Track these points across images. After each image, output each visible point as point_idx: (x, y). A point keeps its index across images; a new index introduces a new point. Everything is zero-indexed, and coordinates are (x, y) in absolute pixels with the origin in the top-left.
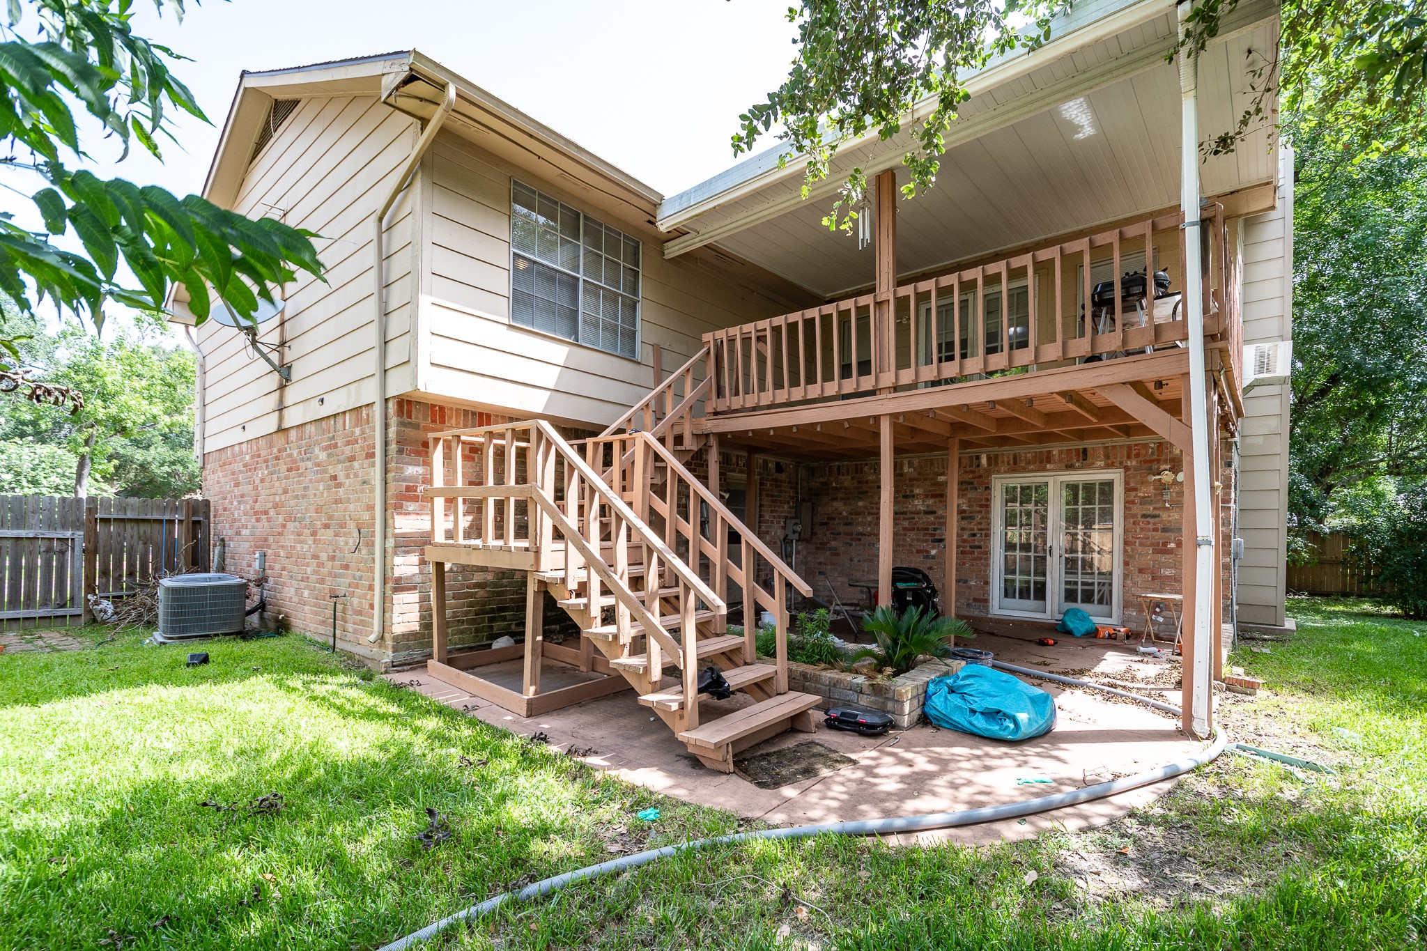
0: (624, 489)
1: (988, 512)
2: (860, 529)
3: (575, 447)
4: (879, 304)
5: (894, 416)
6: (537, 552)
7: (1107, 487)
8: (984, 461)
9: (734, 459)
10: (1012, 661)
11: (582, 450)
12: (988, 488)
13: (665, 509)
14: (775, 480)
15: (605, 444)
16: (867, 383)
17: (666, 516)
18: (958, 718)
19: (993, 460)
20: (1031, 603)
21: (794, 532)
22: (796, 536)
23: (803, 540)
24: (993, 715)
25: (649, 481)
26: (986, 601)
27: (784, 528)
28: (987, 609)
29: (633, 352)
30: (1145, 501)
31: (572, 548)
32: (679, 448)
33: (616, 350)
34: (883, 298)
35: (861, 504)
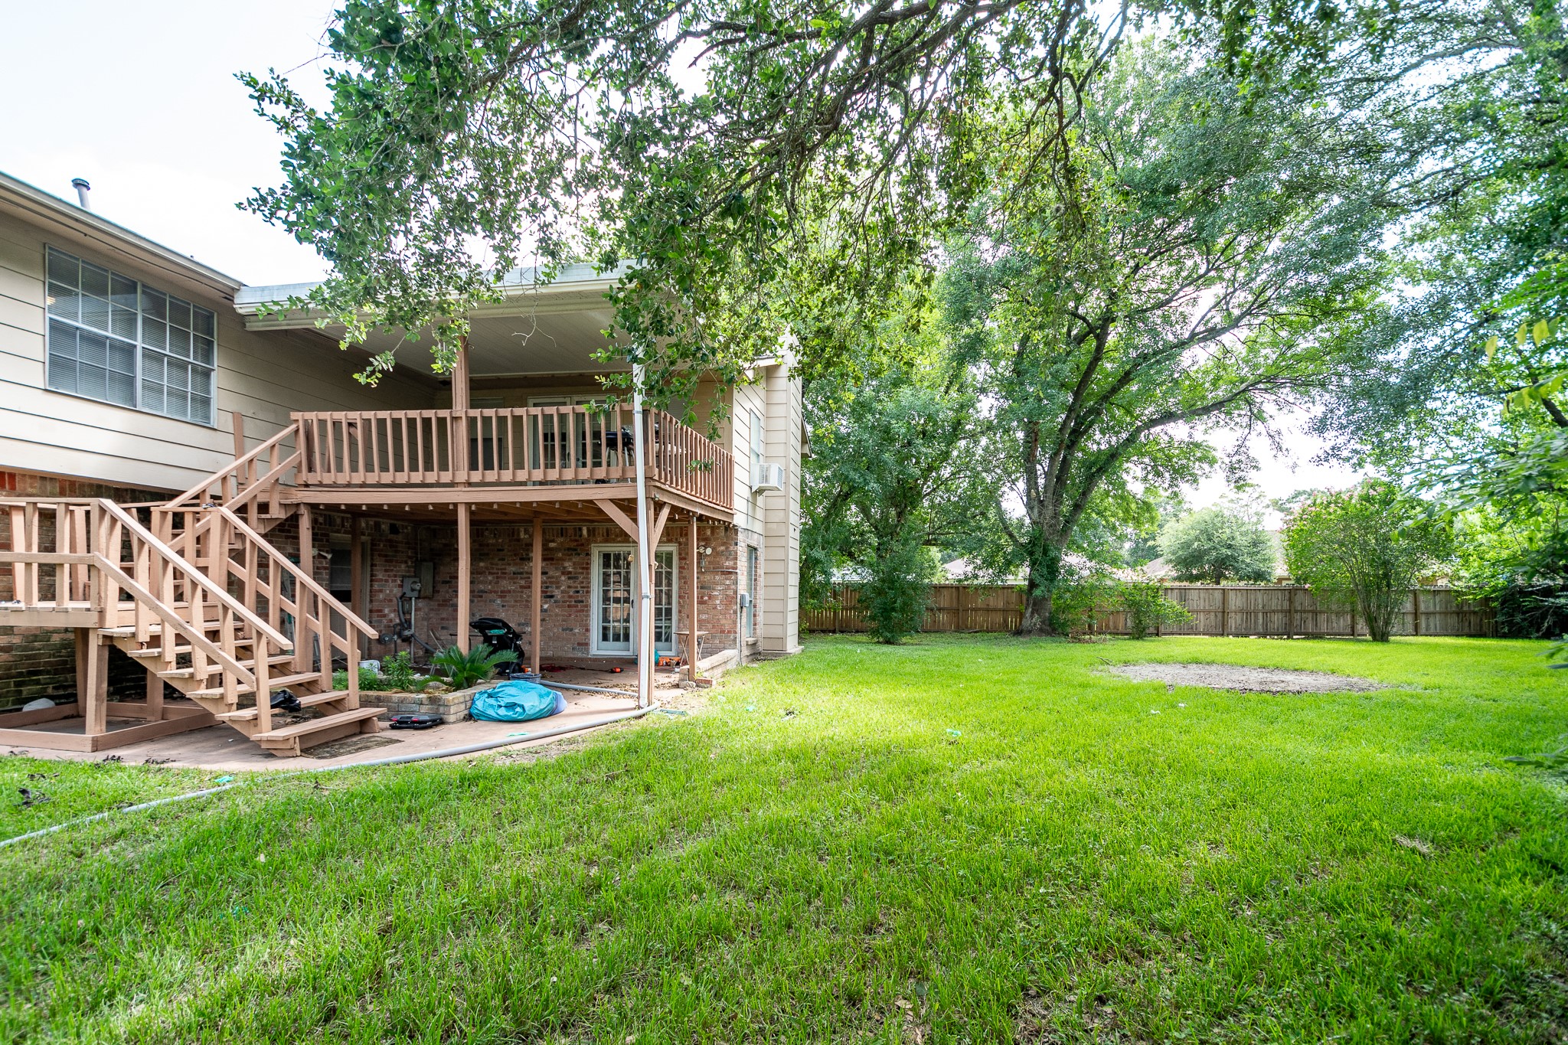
0: (199, 554)
1: (588, 573)
2: (482, 587)
3: (134, 511)
4: (455, 419)
5: (468, 505)
6: (102, 613)
7: (671, 554)
8: (585, 532)
9: (338, 521)
10: (570, 681)
11: (145, 517)
12: (588, 554)
13: (246, 573)
14: (390, 541)
15: (175, 514)
16: (446, 477)
17: (245, 579)
18: (491, 712)
19: (590, 532)
20: (621, 644)
21: (413, 590)
22: (416, 594)
23: (425, 598)
24: (511, 706)
25: (227, 547)
26: (587, 644)
27: (401, 586)
28: (588, 650)
29: (207, 417)
31: (142, 607)
32: (263, 516)
33: (185, 414)
34: (458, 415)
35: (482, 564)
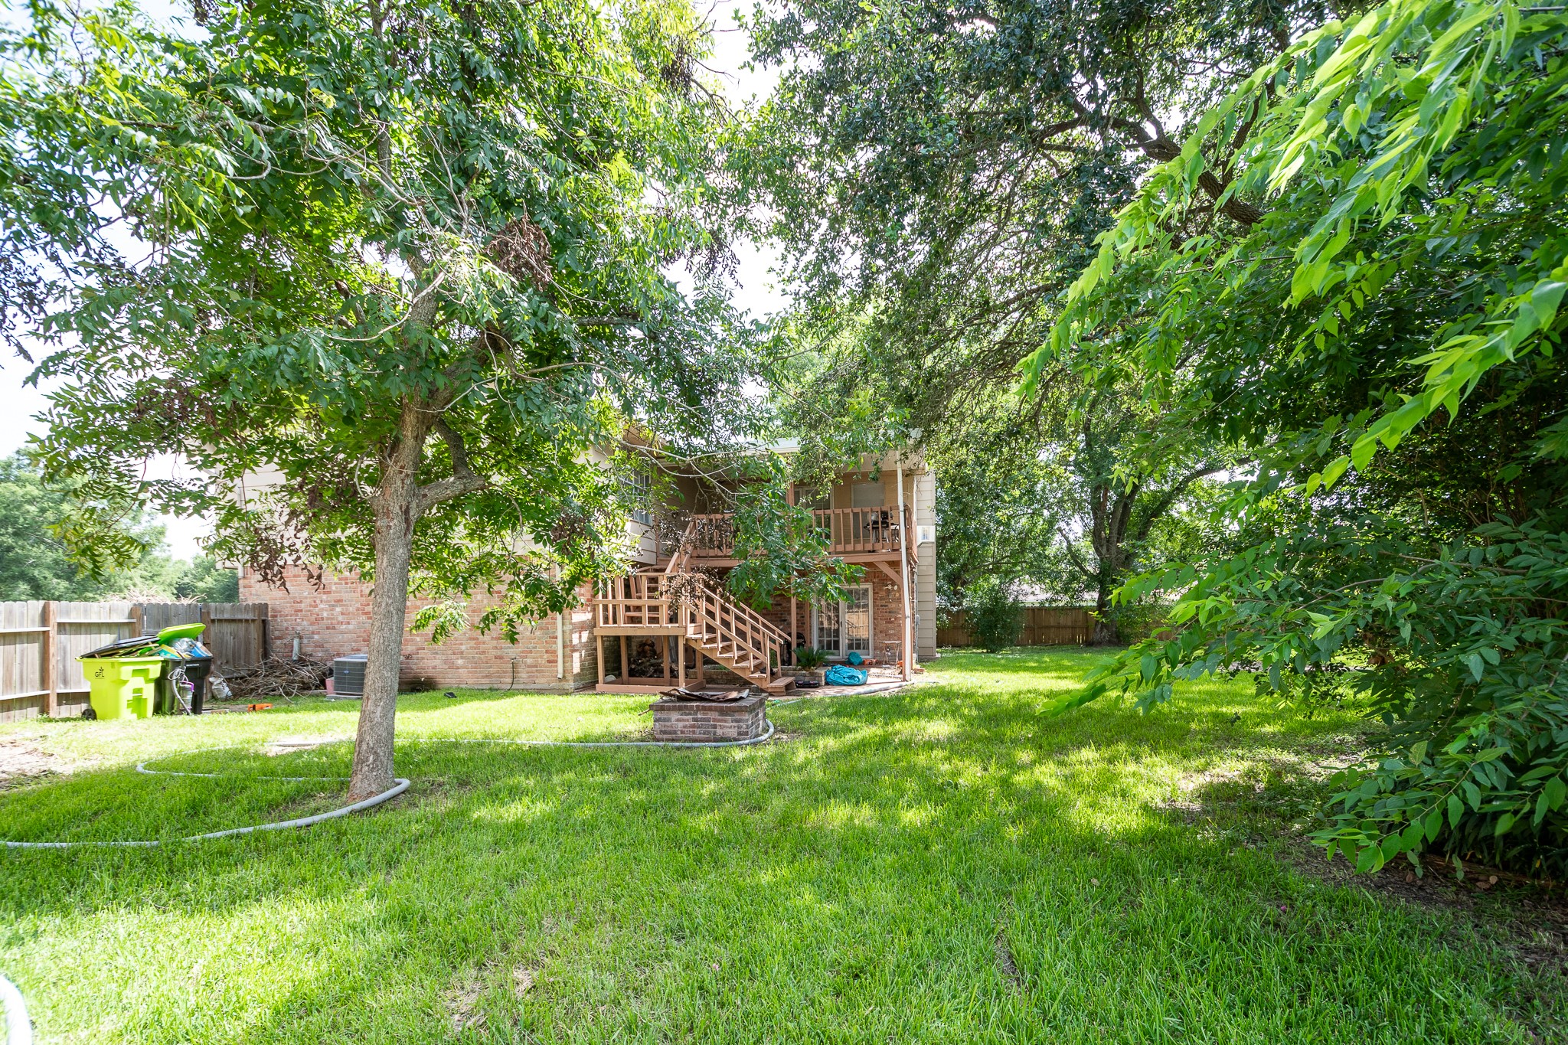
6: (686, 628)
7: (866, 590)
18: (840, 680)
24: (852, 677)
30: (882, 598)
